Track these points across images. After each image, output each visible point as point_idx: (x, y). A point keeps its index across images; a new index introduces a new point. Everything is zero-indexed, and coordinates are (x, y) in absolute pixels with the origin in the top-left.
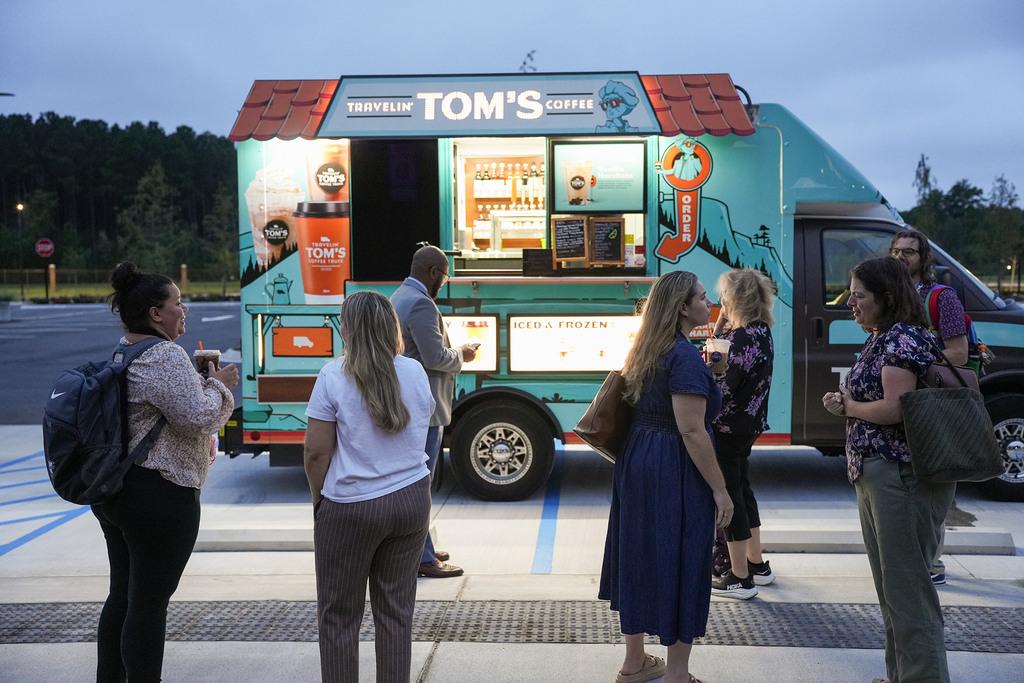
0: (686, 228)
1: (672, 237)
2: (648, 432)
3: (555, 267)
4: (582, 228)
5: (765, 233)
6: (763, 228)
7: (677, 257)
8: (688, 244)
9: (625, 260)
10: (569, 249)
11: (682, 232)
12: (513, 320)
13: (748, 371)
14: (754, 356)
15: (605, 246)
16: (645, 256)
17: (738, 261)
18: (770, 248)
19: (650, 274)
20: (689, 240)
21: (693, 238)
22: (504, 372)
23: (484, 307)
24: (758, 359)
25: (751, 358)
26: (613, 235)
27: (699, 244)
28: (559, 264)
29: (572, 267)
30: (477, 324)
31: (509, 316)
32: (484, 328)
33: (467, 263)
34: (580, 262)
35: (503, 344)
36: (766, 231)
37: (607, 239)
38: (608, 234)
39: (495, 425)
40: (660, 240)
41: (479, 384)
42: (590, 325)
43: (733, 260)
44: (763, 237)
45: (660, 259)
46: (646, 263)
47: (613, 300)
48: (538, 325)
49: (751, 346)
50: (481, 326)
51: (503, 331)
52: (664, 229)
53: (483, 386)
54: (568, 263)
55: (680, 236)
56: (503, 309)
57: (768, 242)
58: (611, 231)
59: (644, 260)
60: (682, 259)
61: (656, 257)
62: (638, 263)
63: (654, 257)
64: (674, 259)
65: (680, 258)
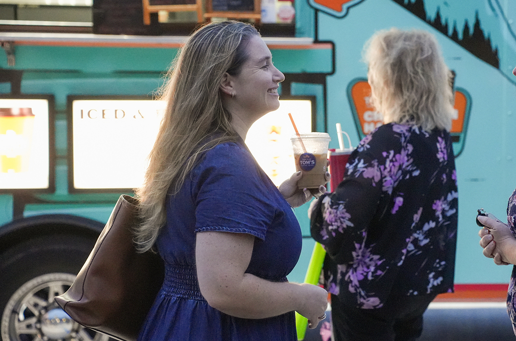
2: (174, 299)
3: (147, 21)
7: (345, 6)
9: (260, 12)
12: (77, 105)
13: (390, 192)
14: (400, 168)
16: (293, 5)
17: (438, 16)
19: (302, 34)
22: (62, 191)
23: (27, 84)
24: (405, 173)
25: (395, 170)
28: (154, 16)
29: (178, 20)
30: (15, 111)
31: (71, 99)
32: (27, 119)
33: (19, 12)
34: (190, 14)
35: (61, 144)
39: (46, 277)
41: (18, 209)
43: (431, 14)
45: (317, 10)
46: (294, 18)
48: (120, 114)
49: (398, 152)
50: (22, 114)
51: (61, 124)
53: (27, 213)
54: (172, 15)
56: (61, 87)
59: (292, 11)
60: (351, 10)
61: (311, 7)
62: (283, 15)
63: (308, 8)
64: (340, 10)
65: (348, 8)
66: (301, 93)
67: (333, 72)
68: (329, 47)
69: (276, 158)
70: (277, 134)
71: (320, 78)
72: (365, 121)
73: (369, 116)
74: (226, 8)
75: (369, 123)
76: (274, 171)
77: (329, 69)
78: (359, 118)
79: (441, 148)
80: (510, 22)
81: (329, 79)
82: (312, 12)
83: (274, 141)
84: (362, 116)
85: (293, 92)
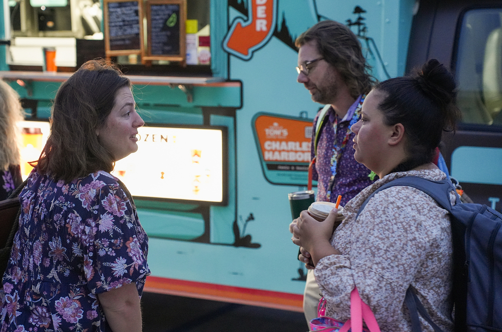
0: (261, 12)
1: (244, 24)
4: (136, 12)
5: (360, 18)
6: (358, 10)
7: (250, 51)
8: (263, 34)
9: (185, 55)
10: (123, 40)
11: (255, 18)
15: (163, 37)
16: (210, 49)
18: (367, 39)
19: (217, 74)
20: (264, 29)
21: (269, 26)
23: (40, 110)
26: (171, 23)
27: (276, 34)
28: (115, 58)
30: (32, 130)
32: (38, 136)
36: (362, 15)
37: (165, 28)
38: (166, 20)
40: (229, 28)
42: (150, 138)
44: (358, 23)
45: (229, 54)
46: (210, 59)
47: (175, 107)
50: (36, 133)
52: (234, 13)
55: (254, 24)
57: (364, 30)
58: (169, 16)
59: (209, 55)
60: (256, 54)
61: (225, 51)
62: (202, 59)
63: (222, 52)
64: (247, 54)
65: (253, 52)
66: (217, 123)
67: (241, 107)
68: (238, 85)
69: (198, 176)
70: (199, 157)
71: (231, 112)
72: (265, 150)
73: (269, 146)
74: (161, 52)
75: (269, 151)
76: (196, 187)
77: (238, 104)
78: (261, 146)
79: (6, 180)
80: (386, 64)
81: (238, 112)
82: (226, 55)
83: (196, 162)
84: (263, 145)
85: (212, 123)
